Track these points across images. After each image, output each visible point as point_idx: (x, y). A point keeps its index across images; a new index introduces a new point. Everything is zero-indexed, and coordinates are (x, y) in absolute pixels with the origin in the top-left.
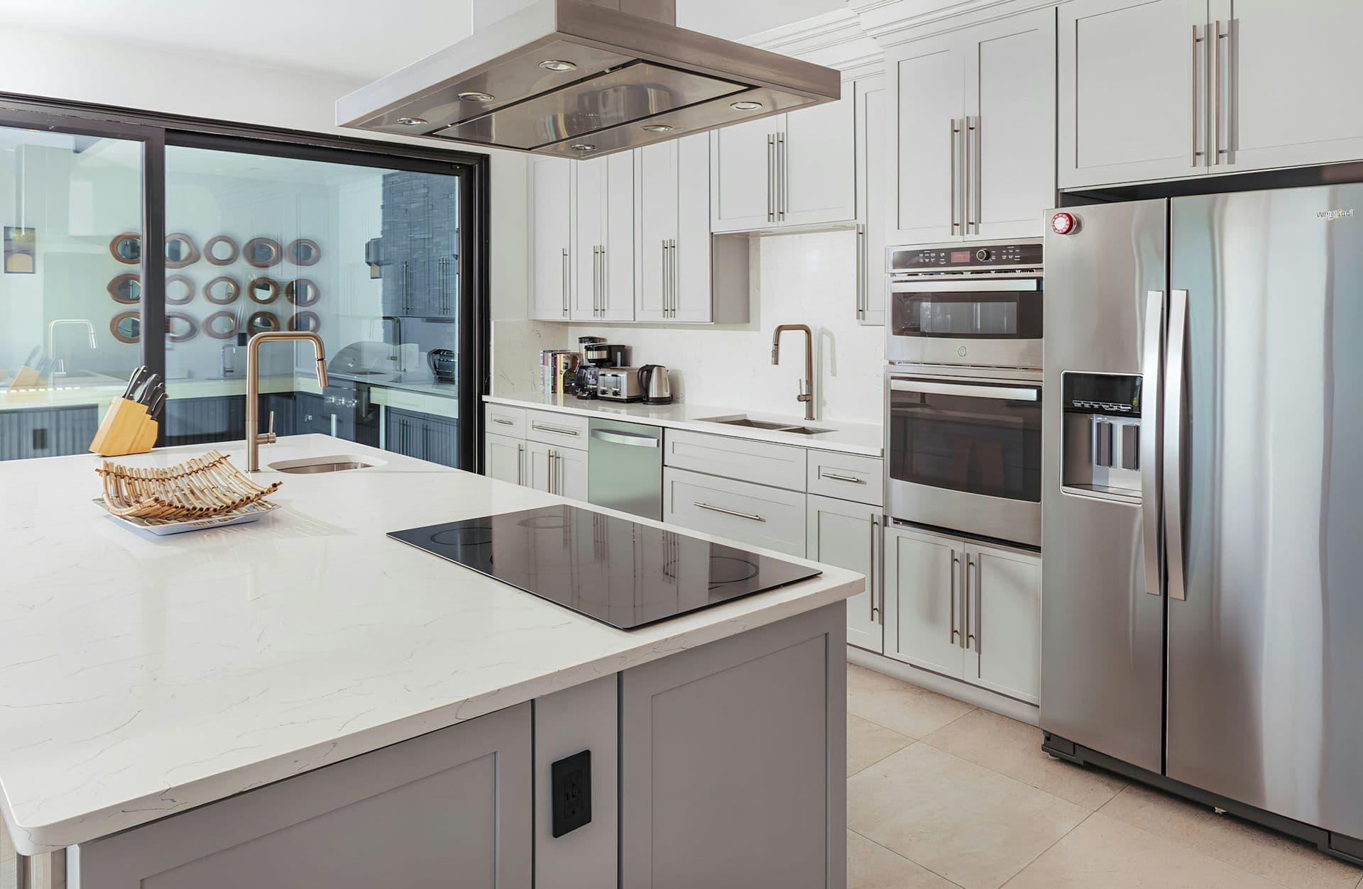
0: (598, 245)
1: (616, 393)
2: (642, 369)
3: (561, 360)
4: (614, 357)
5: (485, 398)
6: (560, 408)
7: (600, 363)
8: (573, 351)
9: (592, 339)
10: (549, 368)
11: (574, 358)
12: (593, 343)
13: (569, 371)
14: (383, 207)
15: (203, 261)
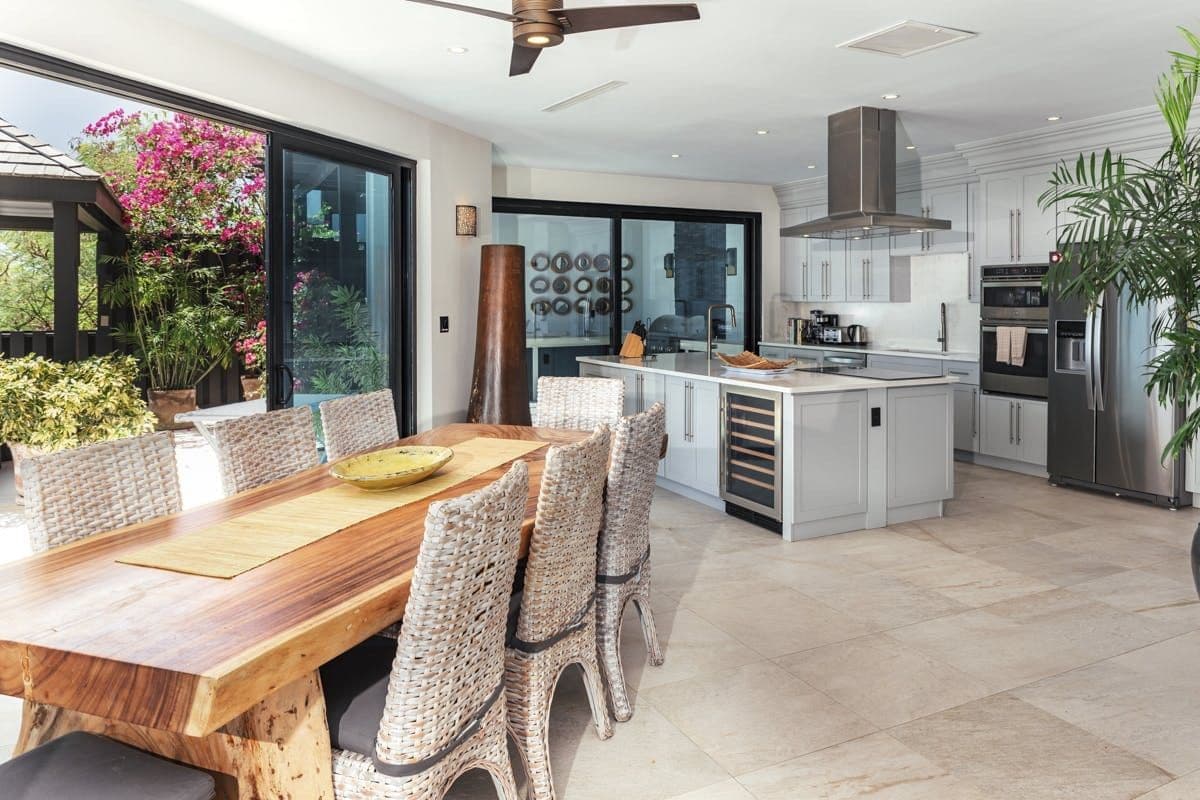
0: (824, 261)
1: (835, 340)
2: (849, 328)
3: (800, 323)
4: (832, 321)
5: (759, 343)
6: (799, 346)
7: (823, 324)
8: (805, 318)
9: (819, 312)
10: (792, 328)
11: (807, 322)
12: (819, 313)
13: (805, 330)
14: (675, 235)
15: (574, 269)
